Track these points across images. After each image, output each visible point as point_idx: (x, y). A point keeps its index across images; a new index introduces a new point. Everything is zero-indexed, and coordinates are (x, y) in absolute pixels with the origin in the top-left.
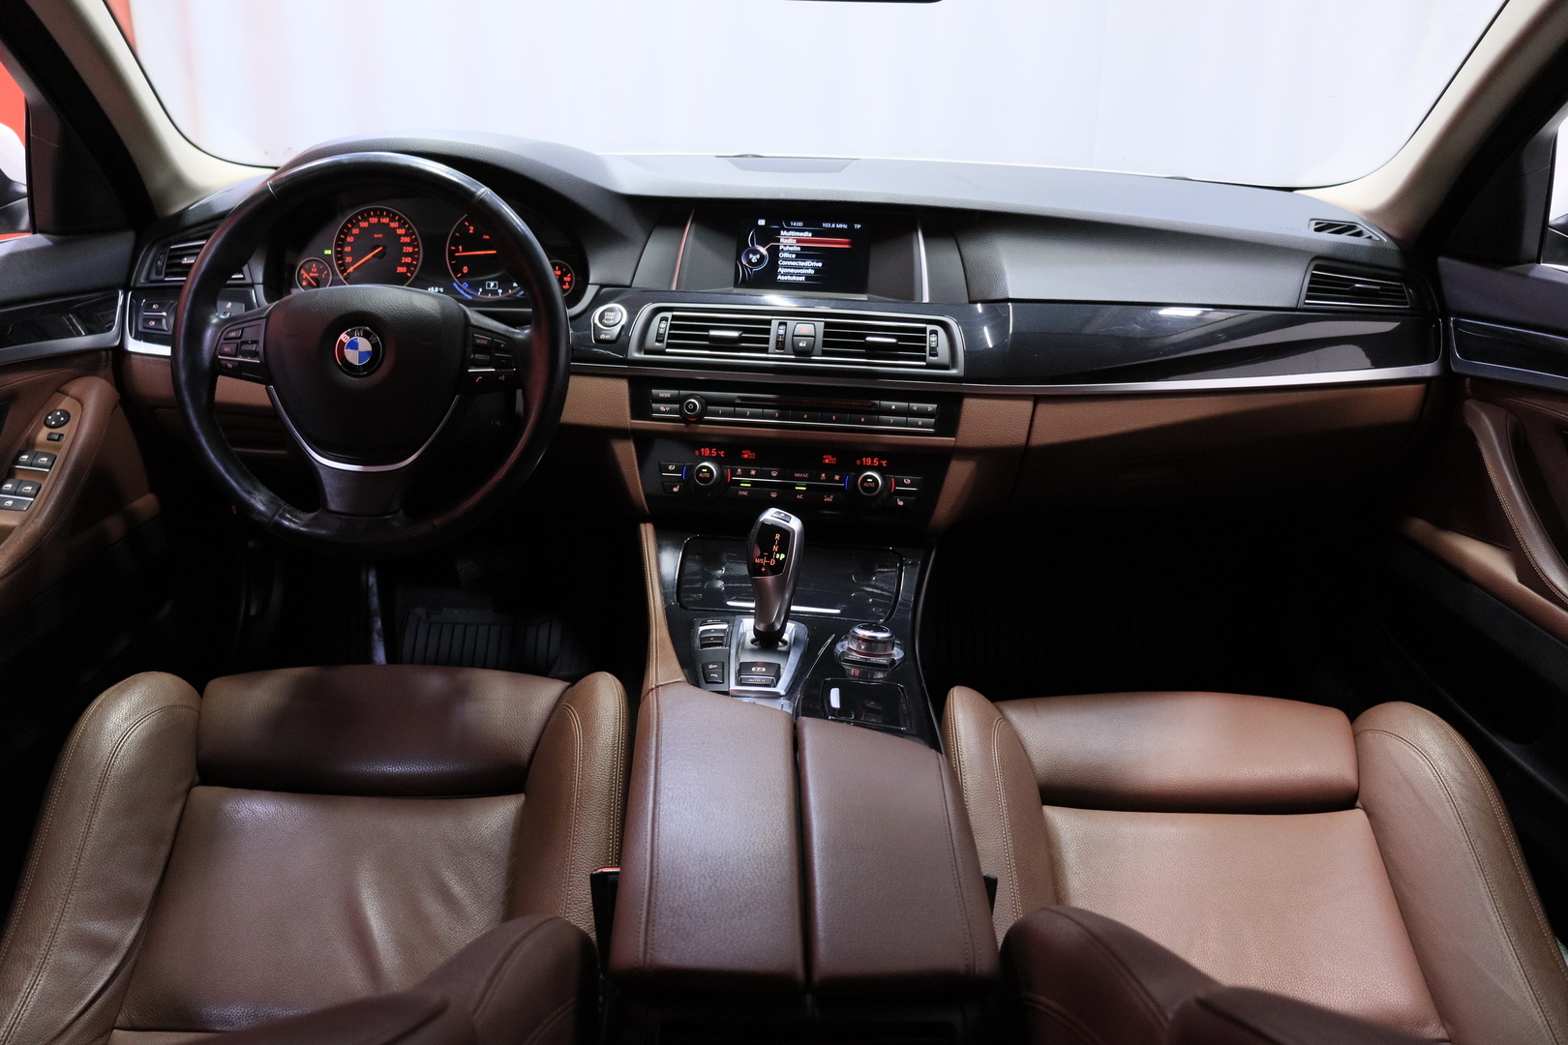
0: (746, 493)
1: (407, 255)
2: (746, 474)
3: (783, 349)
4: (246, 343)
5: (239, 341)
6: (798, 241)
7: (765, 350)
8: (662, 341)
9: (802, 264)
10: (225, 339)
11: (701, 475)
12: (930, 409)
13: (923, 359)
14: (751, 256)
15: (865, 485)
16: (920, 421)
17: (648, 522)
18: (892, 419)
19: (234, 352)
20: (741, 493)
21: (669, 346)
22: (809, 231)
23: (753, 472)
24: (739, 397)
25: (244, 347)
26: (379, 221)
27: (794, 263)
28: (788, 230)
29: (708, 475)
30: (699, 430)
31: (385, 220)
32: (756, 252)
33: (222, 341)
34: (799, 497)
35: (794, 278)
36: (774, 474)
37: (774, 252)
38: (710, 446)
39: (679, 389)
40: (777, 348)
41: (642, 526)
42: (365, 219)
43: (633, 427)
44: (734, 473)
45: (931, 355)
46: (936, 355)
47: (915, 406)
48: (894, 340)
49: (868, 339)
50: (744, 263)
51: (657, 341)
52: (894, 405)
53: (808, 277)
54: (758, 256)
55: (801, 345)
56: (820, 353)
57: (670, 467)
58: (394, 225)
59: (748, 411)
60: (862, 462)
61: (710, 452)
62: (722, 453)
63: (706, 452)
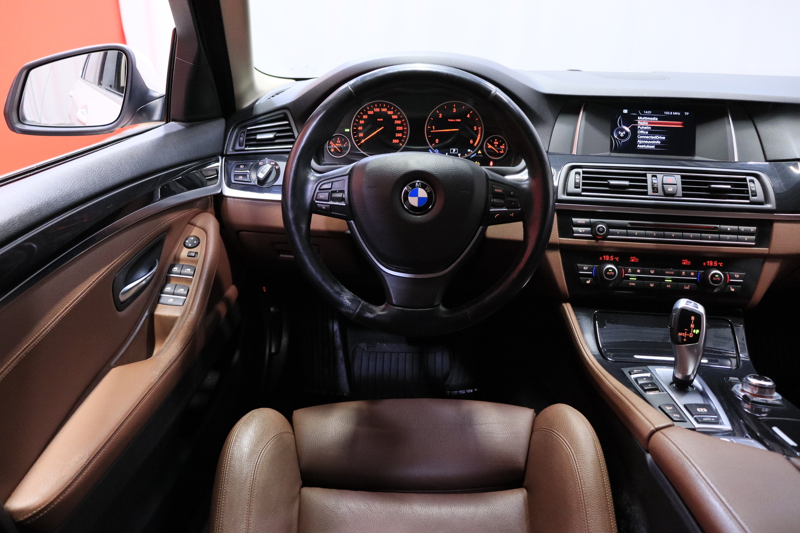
0: (634, 284)
1: (399, 132)
2: (634, 272)
3: (657, 192)
4: (335, 192)
5: (330, 191)
6: (649, 123)
7: (646, 193)
8: (579, 187)
9: (653, 137)
10: (319, 190)
11: (608, 273)
12: (752, 230)
13: (748, 198)
14: (620, 133)
15: (714, 279)
16: (746, 238)
17: (567, 302)
18: (728, 236)
19: (327, 199)
20: (630, 284)
21: (584, 190)
22: (656, 117)
23: (639, 271)
24: (629, 223)
25: (335, 195)
26: (380, 110)
27: (647, 137)
28: (643, 116)
29: (613, 273)
30: (605, 245)
31: (384, 110)
32: (623, 130)
33: (317, 191)
34: (668, 286)
35: (648, 146)
36: (652, 272)
37: (635, 130)
38: (610, 254)
39: (590, 218)
40: (653, 192)
41: (564, 305)
42: (371, 109)
43: (561, 242)
44: (626, 272)
45: (753, 196)
46: (756, 196)
47: (742, 228)
48: (729, 187)
49: (712, 186)
50: (616, 137)
51: (576, 187)
52: (729, 228)
53: (657, 146)
54: (624, 133)
55: (669, 190)
56: (681, 196)
57: (584, 268)
58: (389, 113)
59: (636, 232)
60: (707, 264)
61: (610, 258)
62: (617, 259)
63: (607, 258)
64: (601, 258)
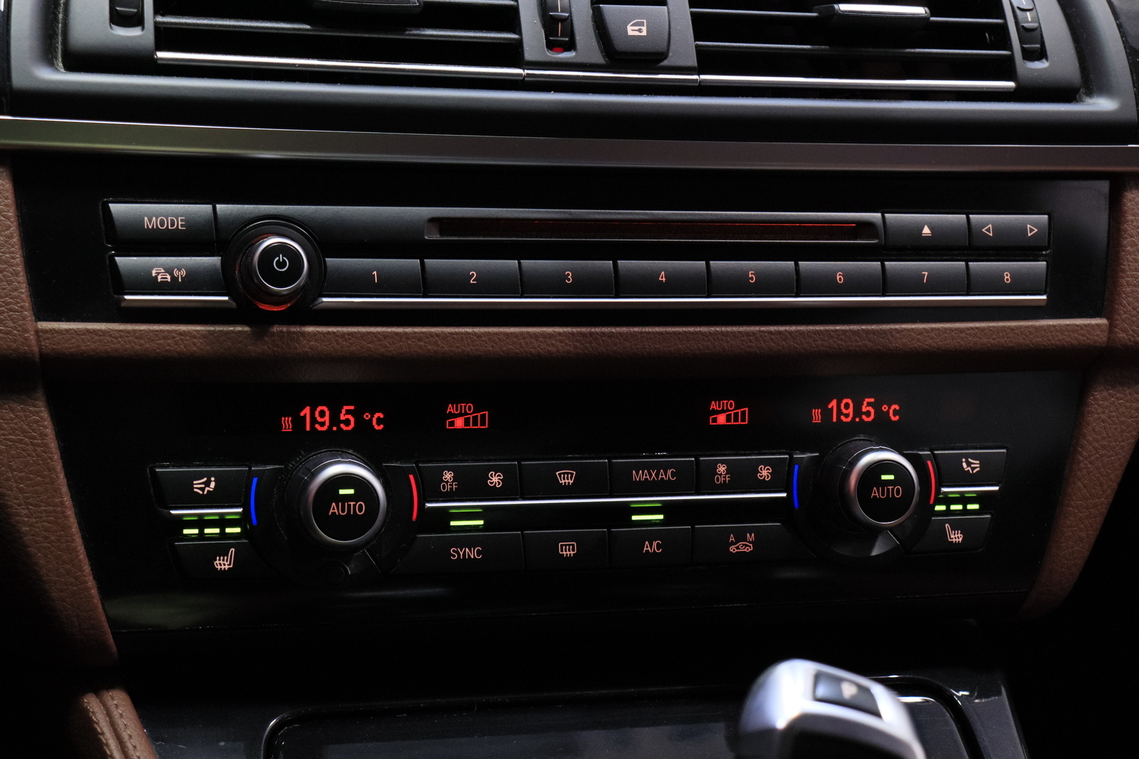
0: (473, 553)
2: (472, 487)
3: (571, 46)
7: (512, 54)
8: (136, 20)
11: (334, 509)
12: (1032, 231)
13: (1004, 69)
15: (875, 493)
16: (1007, 269)
17: (110, 686)
18: (925, 268)
20: (457, 553)
21: (166, 38)
23: (495, 479)
24: (433, 220)
29: (360, 508)
30: (305, 347)
34: (651, 547)
36: (566, 479)
38: (332, 395)
39: (213, 201)
40: (551, 45)
41: (92, 703)
43: (47, 345)
44: (431, 489)
45: (1030, 55)
46: (1041, 54)
47: (987, 222)
48: (919, 10)
49: (841, 7)
51: (118, 19)
52: (926, 223)
55: (631, 31)
56: (692, 61)
57: (198, 484)
59: (473, 267)
60: (827, 413)
61: (335, 420)
62: (376, 420)
63: (319, 417)
64: (287, 423)
